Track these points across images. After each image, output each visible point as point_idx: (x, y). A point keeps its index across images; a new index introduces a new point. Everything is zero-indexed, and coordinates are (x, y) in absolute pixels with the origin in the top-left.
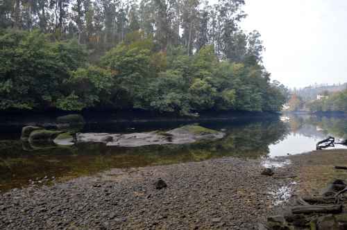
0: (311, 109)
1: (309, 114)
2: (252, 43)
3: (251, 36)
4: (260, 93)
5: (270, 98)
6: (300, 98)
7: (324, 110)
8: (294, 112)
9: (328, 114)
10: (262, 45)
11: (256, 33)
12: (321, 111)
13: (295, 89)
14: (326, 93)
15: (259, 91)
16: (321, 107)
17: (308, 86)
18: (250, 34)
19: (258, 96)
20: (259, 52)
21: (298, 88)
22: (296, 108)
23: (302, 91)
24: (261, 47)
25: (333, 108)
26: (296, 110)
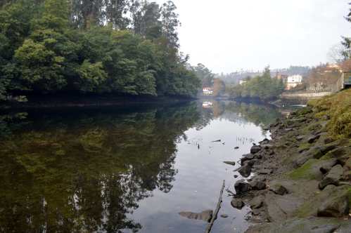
0: (231, 94)
1: (229, 99)
2: (167, 16)
3: (166, 8)
4: (152, 71)
5: (176, 79)
6: (223, 83)
7: (244, 95)
8: (216, 98)
9: (247, 100)
10: (178, 19)
11: (171, 4)
12: (240, 97)
13: (222, 74)
14: (248, 79)
15: (150, 68)
16: (240, 93)
17: (235, 71)
18: (165, 5)
19: (149, 75)
20: (174, 27)
21: (225, 74)
22: (219, 94)
23: (229, 77)
24: (176, 21)
25: (252, 94)
26: (218, 96)
